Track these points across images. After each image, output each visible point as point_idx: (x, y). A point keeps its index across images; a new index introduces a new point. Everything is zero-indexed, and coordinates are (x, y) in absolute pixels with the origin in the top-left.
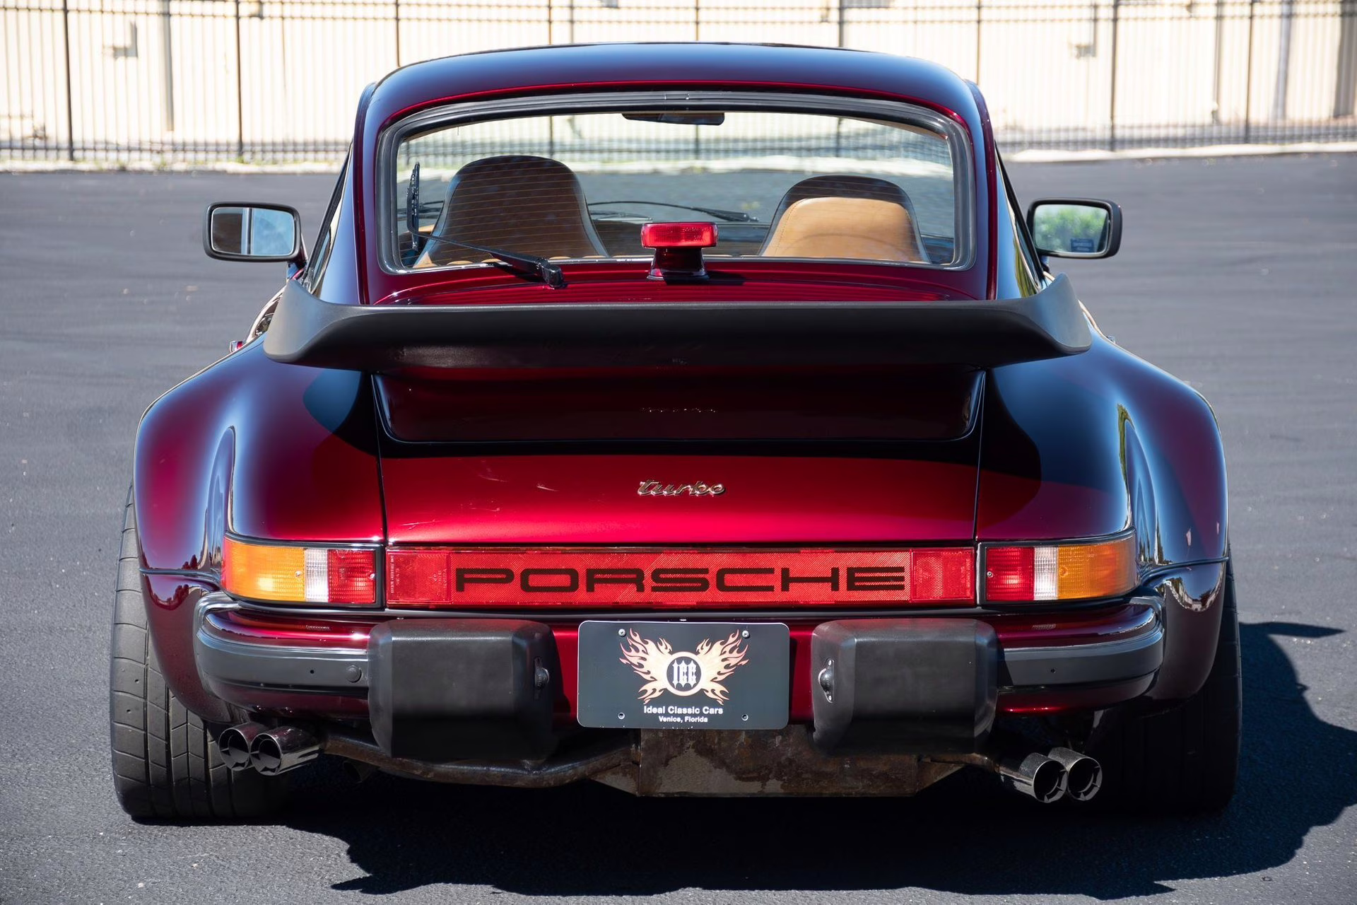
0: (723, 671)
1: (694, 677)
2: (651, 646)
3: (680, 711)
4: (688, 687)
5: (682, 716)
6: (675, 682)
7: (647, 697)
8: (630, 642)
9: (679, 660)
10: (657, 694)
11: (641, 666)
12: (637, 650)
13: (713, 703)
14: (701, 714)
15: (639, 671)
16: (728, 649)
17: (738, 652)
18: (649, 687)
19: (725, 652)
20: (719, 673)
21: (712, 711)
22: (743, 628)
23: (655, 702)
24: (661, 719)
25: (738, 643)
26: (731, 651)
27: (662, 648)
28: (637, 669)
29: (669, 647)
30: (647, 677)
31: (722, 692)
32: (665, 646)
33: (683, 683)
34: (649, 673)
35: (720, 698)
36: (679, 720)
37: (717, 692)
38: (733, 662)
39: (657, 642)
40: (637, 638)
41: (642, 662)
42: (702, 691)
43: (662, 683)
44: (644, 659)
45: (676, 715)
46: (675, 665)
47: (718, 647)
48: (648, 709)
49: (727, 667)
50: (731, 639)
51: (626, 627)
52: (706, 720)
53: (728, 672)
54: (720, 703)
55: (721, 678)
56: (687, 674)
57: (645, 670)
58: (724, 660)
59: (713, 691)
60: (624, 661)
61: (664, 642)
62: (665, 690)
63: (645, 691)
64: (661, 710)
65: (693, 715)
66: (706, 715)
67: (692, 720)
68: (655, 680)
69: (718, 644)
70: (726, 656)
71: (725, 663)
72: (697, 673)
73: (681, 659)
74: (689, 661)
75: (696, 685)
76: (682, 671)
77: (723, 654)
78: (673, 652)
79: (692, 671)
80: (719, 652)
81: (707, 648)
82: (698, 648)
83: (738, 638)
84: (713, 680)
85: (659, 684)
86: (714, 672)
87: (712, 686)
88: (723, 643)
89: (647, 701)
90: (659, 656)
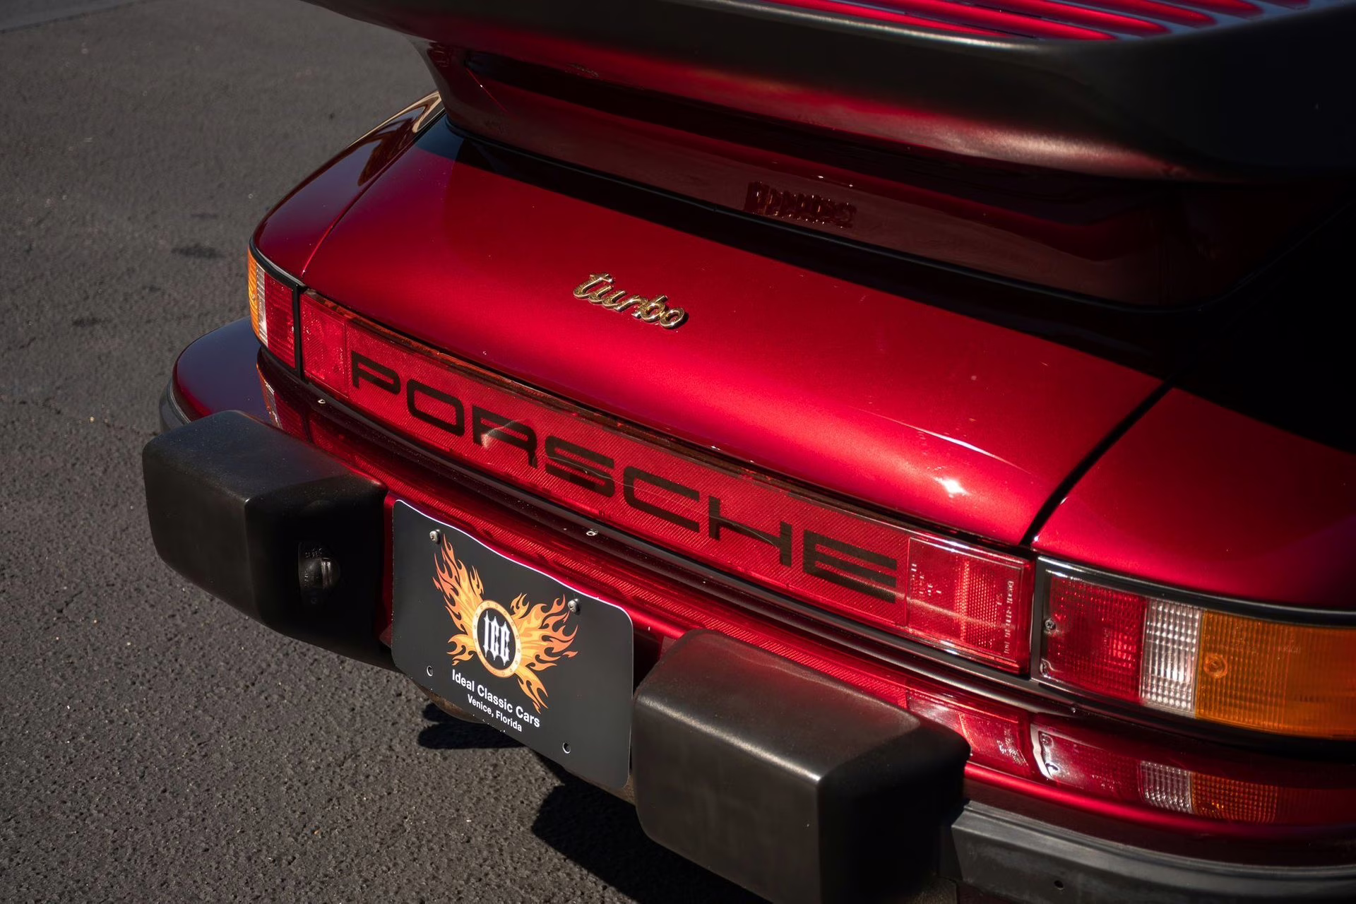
0: (544, 657)
1: (507, 651)
2: (463, 572)
3: (491, 698)
4: (498, 663)
5: (495, 708)
6: (486, 648)
7: (456, 656)
10: (466, 657)
11: (453, 603)
12: (450, 573)
13: (529, 705)
14: (513, 716)
15: (451, 609)
16: (551, 621)
17: (566, 633)
18: (458, 640)
19: (547, 626)
20: (538, 658)
21: (528, 718)
22: (571, 594)
23: (464, 669)
24: (470, 699)
25: (565, 617)
26: (556, 628)
27: (474, 583)
28: (449, 604)
29: (481, 585)
30: (458, 623)
31: (539, 690)
32: (478, 583)
33: (494, 653)
35: (537, 701)
36: (489, 711)
37: (534, 689)
38: (558, 647)
40: (451, 554)
41: (454, 595)
42: (515, 677)
43: (472, 641)
44: (456, 591)
45: (486, 702)
46: (487, 620)
47: (537, 613)
48: (457, 675)
49: (548, 651)
50: (556, 608)
51: (439, 529)
52: (520, 729)
53: (549, 661)
54: (537, 708)
55: (540, 667)
56: (499, 640)
57: (456, 610)
58: (545, 638)
59: (529, 684)
60: (437, 585)
61: (476, 574)
62: (475, 654)
63: (455, 645)
65: (505, 713)
66: (521, 721)
67: (504, 719)
68: (465, 633)
69: (538, 607)
70: (548, 632)
71: (546, 644)
72: (511, 645)
73: (492, 613)
74: (502, 621)
75: (509, 663)
76: (494, 633)
77: (544, 627)
78: (485, 597)
79: (505, 638)
80: (538, 623)
81: (523, 610)
82: (514, 603)
83: (566, 609)
84: (530, 666)
85: (469, 641)
86: (531, 654)
87: (526, 675)
88: (544, 610)
89: (456, 662)
90: (471, 594)
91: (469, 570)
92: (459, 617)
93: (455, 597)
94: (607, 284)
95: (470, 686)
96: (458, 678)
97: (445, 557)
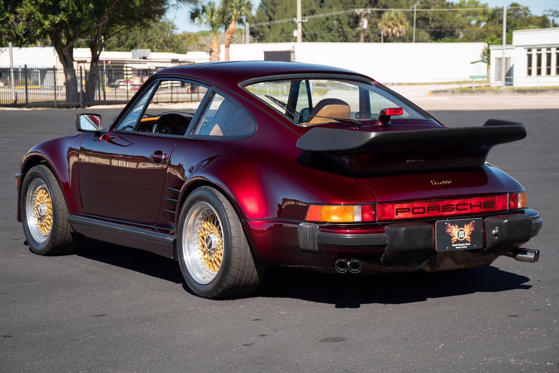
1: (464, 235)
2: (453, 227)
4: (462, 238)
5: (461, 246)
6: (459, 237)
7: (453, 242)
8: (448, 226)
9: (460, 230)
10: (455, 241)
11: (451, 233)
12: (450, 228)
13: (468, 242)
14: (465, 246)
15: (451, 234)
16: (470, 226)
17: (472, 227)
18: (453, 239)
20: (469, 233)
21: (468, 244)
22: (473, 220)
23: (455, 243)
24: (457, 248)
25: (472, 224)
29: (458, 227)
30: (453, 236)
31: (470, 239)
32: (457, 226)
33: (461, 237)
34: (453, 235)
35: (469, 241)
36: (460, 247)
37: (469, 239)
38: (471, 230)
39: (454, 225)
40: (450, 225)
41: (451, 232)
42: (465, 239)
43: (457, 237)
44: (452, 231)
45: (460, 246)
46: (459, 232)
47: (468, 226)
48: (454, 245)
49: (470, 231)
50: (471, 223)
51: (447, 222)
53: (471, 233)
55: (469, 235)
56: (462, 234)
57: (452, 234)
60: (447, 232)
61: (456, 225)
62: (457, 239)
63: (452, 240)
64: (456, 245)
65: (464, 246)
66: (466, 246)
67: (463, 247)
68: (455, 237)
71: (470, 230)
74: (462, 231)
75: (464, 237)
77: (469, 228)
81: (466, 226)
87: (467, 237)
90: (455, 229)
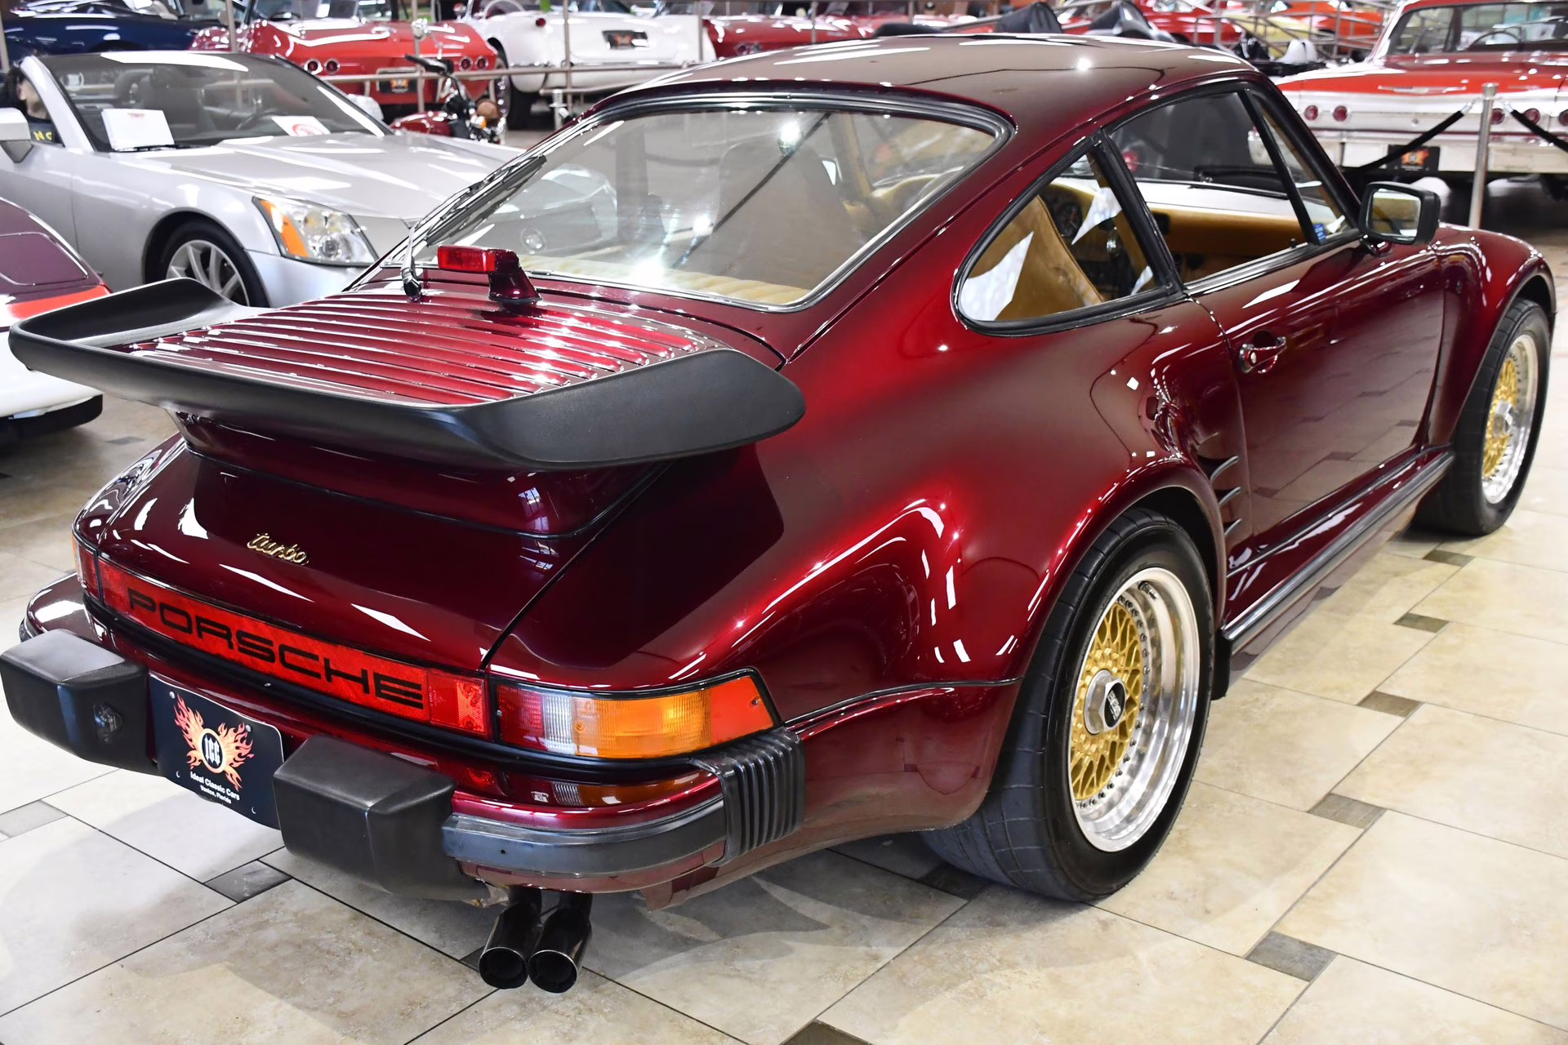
0: (237, 759)
1: (218, 757)
4: (214, 765)
5: (216, 791)
6: (207, 757)
7: (193, 764)
10: (197, 763)
11: (187, 732)
14: (225, 795)
16: (239, 738)
17: (247, 744)
18: (193, 754)
20: (235, 760)
21: (233, 795)
23: (197, 771)
24: (202, 789)
25: (245, 735)
26: (242, 741)
27: (198, 719)
28: (185, 733)
29: (200, 721)
30: (191, 744)
31: (237, 778)
33: (212, 759)
35: (236, 785)
36: (213, 793)
37: (234, 778)
38: (244, 752)
42: (224, 772)
43: (200, 754)
44: (188, 726)
45: (211, 789)
46: (206, 739)
49: (239, 755)
50: (240, 730)
52: (230, 801)
53: (241, 761)
54: (237, 788)
55: (236, 765)
58: (237, 748)
59: (231, 775)
60: (178, 723)
62: (201, 762)
63: (191, 757)
65: (221, 794)
66: (230, 798)
67: (221, 797)
68: (195, 749)
69: (232, 730)
70: (238, 744)
71: (238, 751)
72: (220, 754)
73: (209, 736)
74: (214, 740)
75: (220, 764)
76: (211, 748)
77: (236, 741)
78: (204, 726)
79: (217, 750)
80: (233, 739)
81: (225, 732)
82: (219, 729)
83: (245, 731)
84: (231, 764)
85: (197, 755)
86: (231, 757)
87: (230, 770)
88: (235, 731)
89: (192, 768)
90: (197, 726)
91: (194, 713)
92: (191, 740)
93: (188, 729)
94: (267, 539)
95: (201, 780)
96: (194, 776)
97: (180, 707)
